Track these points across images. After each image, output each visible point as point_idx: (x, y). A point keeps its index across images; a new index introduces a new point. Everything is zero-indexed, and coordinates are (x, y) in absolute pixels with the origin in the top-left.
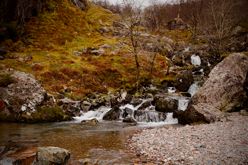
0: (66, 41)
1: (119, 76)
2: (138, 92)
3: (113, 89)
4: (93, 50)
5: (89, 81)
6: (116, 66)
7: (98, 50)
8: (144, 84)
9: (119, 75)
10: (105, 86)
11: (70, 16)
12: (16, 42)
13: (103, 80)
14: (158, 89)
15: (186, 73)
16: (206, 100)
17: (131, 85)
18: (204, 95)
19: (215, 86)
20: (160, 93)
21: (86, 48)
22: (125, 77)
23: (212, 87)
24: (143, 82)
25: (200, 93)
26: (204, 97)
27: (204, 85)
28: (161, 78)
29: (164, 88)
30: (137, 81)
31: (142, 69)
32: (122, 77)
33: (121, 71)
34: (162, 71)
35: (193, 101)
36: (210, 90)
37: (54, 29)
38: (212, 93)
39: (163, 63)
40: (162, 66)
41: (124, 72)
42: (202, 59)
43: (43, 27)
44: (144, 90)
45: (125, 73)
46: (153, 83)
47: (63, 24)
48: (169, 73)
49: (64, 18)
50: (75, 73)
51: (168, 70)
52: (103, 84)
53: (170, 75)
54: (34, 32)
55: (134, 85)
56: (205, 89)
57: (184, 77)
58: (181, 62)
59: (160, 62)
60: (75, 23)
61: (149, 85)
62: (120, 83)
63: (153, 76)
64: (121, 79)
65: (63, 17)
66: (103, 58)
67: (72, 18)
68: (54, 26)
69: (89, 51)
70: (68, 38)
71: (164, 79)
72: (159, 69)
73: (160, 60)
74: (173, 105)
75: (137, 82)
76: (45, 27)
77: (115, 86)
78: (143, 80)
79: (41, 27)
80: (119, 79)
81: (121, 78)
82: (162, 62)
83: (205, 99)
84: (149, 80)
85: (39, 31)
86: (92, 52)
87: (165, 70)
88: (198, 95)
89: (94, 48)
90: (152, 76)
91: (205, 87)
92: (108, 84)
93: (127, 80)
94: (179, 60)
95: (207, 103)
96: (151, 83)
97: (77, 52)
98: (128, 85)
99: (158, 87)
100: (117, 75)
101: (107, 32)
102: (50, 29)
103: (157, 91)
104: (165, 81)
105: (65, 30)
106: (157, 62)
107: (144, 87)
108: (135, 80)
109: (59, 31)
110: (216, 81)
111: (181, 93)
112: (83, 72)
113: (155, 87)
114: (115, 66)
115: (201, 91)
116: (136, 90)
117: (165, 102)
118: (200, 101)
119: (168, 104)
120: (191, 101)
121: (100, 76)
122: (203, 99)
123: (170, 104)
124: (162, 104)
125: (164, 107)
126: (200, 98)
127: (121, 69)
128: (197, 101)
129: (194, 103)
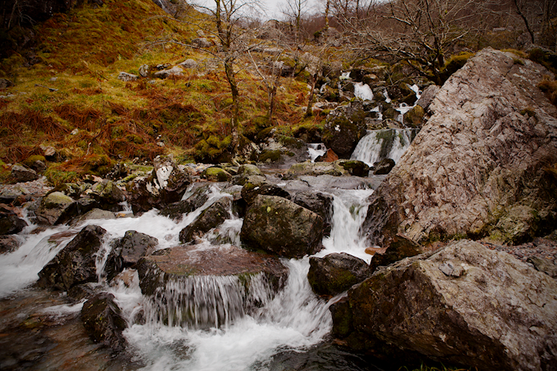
0: (120, 58)
1: (198, 120)
2: (238, 156)
3: (180, 149)
4: (159, 69)
5: (121, 133)
6: (194, 98)
7: (169, 70)
8: (255, 137)
9: (197, 118)
10: (161, 144)
11: (136, 16)
12: (7, 58)
13: (157, 130)
14: (285, 148)
15: (350, 111)
16: (433, 194)
17: (222, 139)
18: (425, 175)
19: (458, 143)
20: (289, 158)
21: (147, 67)
22: (210, 123)
23: (450, 145)
24: (254, 132)
25: (409, 168)
26: (427, 183)
27: (419, 141)
28: (295, 123)
29: (299, 146)
30: (234, 131)
31: (254, 105)
32: (203, 121)
33: (203, 109)
34: (298, 108)
35: (388, 199)
36: (443, 159)
37: (98, 35)
38: (452, 170)
39: (302, 95)
40: (299, 99)
41: (209, 110)
42: (375, 89)
43: (73, 31)
44: (254, 151)
45: (212, 112)
46: (274, 135)
47: (119, 29)
48: (312, 112)
49: (124, 18)
50: (92, 115)
51: (310, 106)
52: (158, 138)
53: (313, 117)
54: (55, 40)
55: (226, 141)
56: (427, 154)
57: (344, 119)
58: (336, 94)
59: (297, 93)
60: (144, 28)
61: (266, 139)
62: (198, 136)
63: (278, 120)
64: (201, 127)
65: (120, 17)
66: (173, 84)
67: (137, 20)
68: (98, 30)
69: (152, 72)
70: (124, 52)
71: (301, 126)
72: (291, 105)
73: (296, 89)
74: (310, 225)
75: (234, 134)
76: (79, 31)
77: (188, 143)
78: (253, 129)
79: (69, 32)
80: (198, 126)
81: (201, 124)
82: (300, 93)
83: (430, 189)
84: (266, 127)
85: (66, 39)
86: (157, 73)
87: (304, 108)
88: (405, 177)
89: (161, 65)
90: (274, 119)
91: (424, 146)
92: (171, 138)
93: (212, 129)
94: (332, 92)
95: (436, 205)
96: (270, 136)
97: (126, 74)
98: (214, 139)
99: (286, 143)
100: (192, 117)
101: (207, 47)
102: (88, 35)
103: (282, 154)
104: (302, 130)
105: (120, 38)
106: (289, 93)
107: (254, 145)
108: (229, 128)
109: (108, 39)
110: (460, 127)
111: (341, 164)
112: (110, 113)
113: (279, 143)
114: (192, 98)
115: (410, 161)
116: (234, 152)
117: (278, 210)
118: (410, 200)
119: (292, 220)
120: (377, 200)
121: (152, 121)
122: (420, 189)
123: (298, 221)
124: (268, 220)
125: (273, 233)
126: (411, 189)
127: (205, 105)
128: (402, 198)
129: (390, 205)
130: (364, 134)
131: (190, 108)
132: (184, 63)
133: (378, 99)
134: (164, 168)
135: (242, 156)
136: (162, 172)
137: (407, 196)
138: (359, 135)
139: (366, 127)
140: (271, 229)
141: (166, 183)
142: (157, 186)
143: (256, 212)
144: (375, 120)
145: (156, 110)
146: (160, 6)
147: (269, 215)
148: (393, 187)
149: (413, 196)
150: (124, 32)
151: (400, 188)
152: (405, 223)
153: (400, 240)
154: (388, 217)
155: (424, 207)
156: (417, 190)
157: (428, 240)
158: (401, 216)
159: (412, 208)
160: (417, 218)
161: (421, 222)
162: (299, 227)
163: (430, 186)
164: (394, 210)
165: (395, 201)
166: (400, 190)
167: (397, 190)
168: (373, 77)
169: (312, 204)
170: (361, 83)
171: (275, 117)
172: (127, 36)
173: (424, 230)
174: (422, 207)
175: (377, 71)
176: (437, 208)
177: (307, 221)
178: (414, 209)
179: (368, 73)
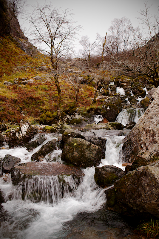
1: (41, 104)
3: (32, 118)
4: (23, 80)
6: (40, 94)
7: (28, 81)
8: (69, 112)
9: (41, 103)
10: (23, 115)
11: (13, 55)
13: (22, 108)
14: (83, 118)
15: (114, 100)
17: (53, 113)
18: (151, 128)
20: (85, 122)
21: (17, 79)
22: (47, 105)
24: (68, 110)
25: (143, 125)
27: (147, 112)
28: (88, 106)
29: (90, 117)
31: (68, 97)
32: (44, 105)
33: (44, 99)
34: (89, 99)
35: (133, 140)
39: (91, 93)
40: (90, 95)
41: (47, 99)
44: (68, 119)
45: (48, 101)
46: (78, 111)
47: (5, 61)
48: (96, 100)
49: (7, 56)
51: (95, 98)
52: (22, 112)
53: (97, 103)
55: (55, 114)
57: (112, 104)
58: (108, 92)
59: (89, 92)
60: (16, 61)
61: (74, 113)
62: (41, 112)
63: (80, 105)
64: (43, 107)
65: (5, 56)
66: (30, 87)
67: (14, 57)
69: (20, 81)
70: (7, 72)
71: (90, 107)
72: (86, 97)
73: (88, 90)
75: (59, 110)
77: (36, 115)
78: (68, 108)
80: (41, 107)
83: (153, 135)
84: (74, 108)
86: (22, 82)
87: (92, 98)
88: (141, 129)
89: (24, 78)
92: (28, 112)
93: (48, 108)
94: (106, 91)
95: (157, 142)
96: (76, 112)
98: (49, 113)
99: (84, 115)
100: (39, 102)
103: (82, 120)
104: (91, 109)
105: (5, 66)
106: (85, 91)
107: (68, 116)
108: (56, 108)
111: (110, 124)
113: (80, 115)
114: (38, 94)
115: (143, 121)
116: (58, 120)
117: (80, 145)
118: (144, 141)
119: (86, 149)
120: (128, 140)
121: (19, 104)
122: (148, 135)
123: (89, 150)
124: (75, 150)
125: (77, 156)
126: (144, 135)
127: (45, 97)
128: (140, 139)
129: (134, 143)
130: (121, 111)
131: (37, 98)
132: (35, 77)
133: (127, 94)
134: (25, 125)
135: (62, 121)
136: (24, 128)
137: (142, 139)
138: (119, 111)
139: (122, 108)
140: (76, 154)
141: (26, 133)
142: (21, 135)
143: (69, 145)
144: (126, 105)
145: (21, 99)
146: (24, 51)
147: (75, 147)
148: (135, 134)
149: (145, 138)
150: (7, 63)
151: (139, 134)
152: (142, 151)
153: (139, 158)
154: (133, 149)
156: (147, 136)
157: (153, 160)
158: (139, 148)
159: (145, 144)
160: (147, 149)
161: (149, 151)
162: (90, 153)
163: (153, 133)
164: (136, 145)
165: (137, 141)
166: (139, 136)
167: (137, 136)
168: (125, 84)
169: (96, 142)
170: (119, 87)
171: (78, 103)
172: (9, 65)
173: (151, 155)
174: (150, 144)
175: (127, 82)
176: (157, 144)
177: (94, 150)
178: (146, 145)
179: (123, 83)
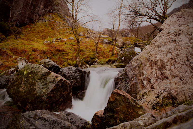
0: (49, 38)
1: (66, 55)
5: (33, 58)
6: (66, 47)
7: (62, 40)
8: (89, 62)
9: (65, 54)
12: (9, 36)
17: (73, 62)
18: (158, 58)
21: (55, 39)
25: (146, 55)
27: (154, 42)
28: (107, 58)
30: (78, 58)
31: (91, 51)
32: (68, 55)
34: (109, 53)
37: (42, 30)
43: (34, 29)
45: (72, 52)
47: (51, 29)
49: (53, 26)
50: (24, 51)
51: (113, 51)
53: (114, 55)
54: (27, 32)
55: (75, 62)
57: (126, 54)
62: (65, 61)
65: (51, 25)
70: (51, 36)
76: (36, 29)
77: (60, 64)
78: (88, 59)
79: (33, 29)
80: (65, 57)
81: (67, 56)
84: (94, 59)
85: (31, 31)
89: (60, 38)
93: (70, 58)
95: (167, 78)
96: (95, 62)
98: (70, 62)
102: (39, 30)
104: (110, 60)
105: (50, 32)
109: (46, 32)
111: (115, 66)
117: (31, 73)
118: (147, 76)
119: (39, 81)
120: (122, 74)
121: (47, 55)
122: (154, 68)
123: (43, 82)
124: (23, 81)
125: (24, 91)
126: (148, 68)
127: (70, 50)
128: (141, 73)
129: (132, 78)
131: (63, 50)
132: (69, 38)
134: (21, 63)
136: (20, 65)
137: (145, 72)
140: (23, 88)
145: (50, 51)
147: (25, 76)
148: (135, 66)
149: (150, 72)
150: (52, 30)
151: (140, 67)
152: (143, 91)
154: (129, 87)
155: (158, 80)
156: (152, 68)
157: (162, 105)
158: (140, 86)
159: (149, 80)
160: (152, 88)
161: (156, 91)
162: (43, 86)
163: (162, 65)
164: (134, 82)
165: (136, 75)
166: (139, 68)
167: (137, 68)
172: (53, 31)
173: (158, 97)
174: (157, 80)
176: (168, 80)
177: (51, 82)
178: (150, 82)
